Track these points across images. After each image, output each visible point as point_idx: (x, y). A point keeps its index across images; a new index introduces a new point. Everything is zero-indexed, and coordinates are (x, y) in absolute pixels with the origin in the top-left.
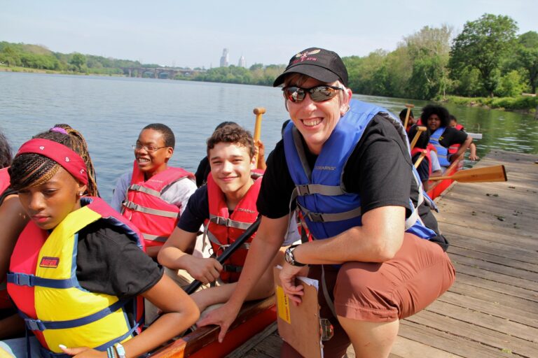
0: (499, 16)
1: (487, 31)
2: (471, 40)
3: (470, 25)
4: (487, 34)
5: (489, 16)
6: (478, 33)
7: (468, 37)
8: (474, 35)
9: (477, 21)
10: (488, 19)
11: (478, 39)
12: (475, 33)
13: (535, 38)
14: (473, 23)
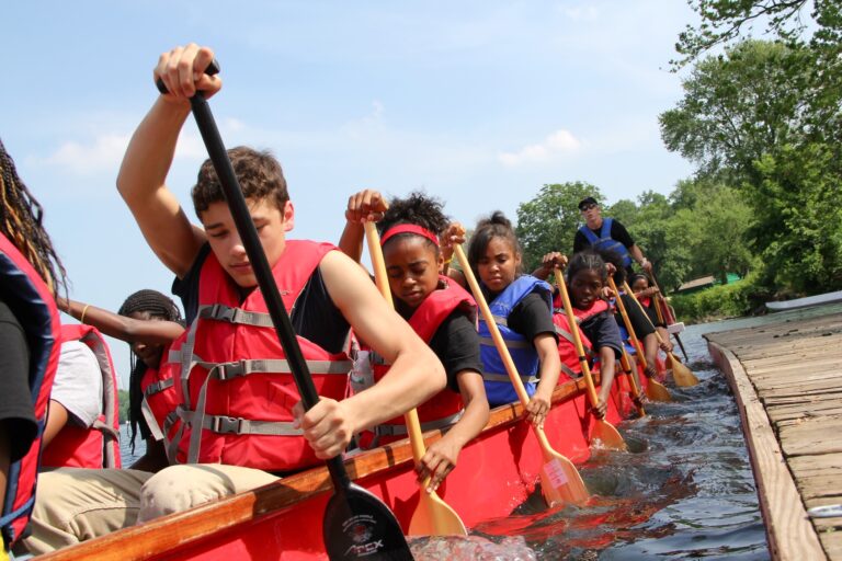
0: (567, 185)
1: (557, 212)
2: (536, 233)
3: (526, 208)
4: (560, 218)
5: (553, 187)
6: (545, 219)
7: (530, 229)
8: (538, 225)
9: (535, 200)
10: (551, 192)
11: (546, 228)
12: (539, 220)
13: (630, 210)
14: (530, 204)
